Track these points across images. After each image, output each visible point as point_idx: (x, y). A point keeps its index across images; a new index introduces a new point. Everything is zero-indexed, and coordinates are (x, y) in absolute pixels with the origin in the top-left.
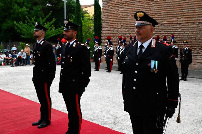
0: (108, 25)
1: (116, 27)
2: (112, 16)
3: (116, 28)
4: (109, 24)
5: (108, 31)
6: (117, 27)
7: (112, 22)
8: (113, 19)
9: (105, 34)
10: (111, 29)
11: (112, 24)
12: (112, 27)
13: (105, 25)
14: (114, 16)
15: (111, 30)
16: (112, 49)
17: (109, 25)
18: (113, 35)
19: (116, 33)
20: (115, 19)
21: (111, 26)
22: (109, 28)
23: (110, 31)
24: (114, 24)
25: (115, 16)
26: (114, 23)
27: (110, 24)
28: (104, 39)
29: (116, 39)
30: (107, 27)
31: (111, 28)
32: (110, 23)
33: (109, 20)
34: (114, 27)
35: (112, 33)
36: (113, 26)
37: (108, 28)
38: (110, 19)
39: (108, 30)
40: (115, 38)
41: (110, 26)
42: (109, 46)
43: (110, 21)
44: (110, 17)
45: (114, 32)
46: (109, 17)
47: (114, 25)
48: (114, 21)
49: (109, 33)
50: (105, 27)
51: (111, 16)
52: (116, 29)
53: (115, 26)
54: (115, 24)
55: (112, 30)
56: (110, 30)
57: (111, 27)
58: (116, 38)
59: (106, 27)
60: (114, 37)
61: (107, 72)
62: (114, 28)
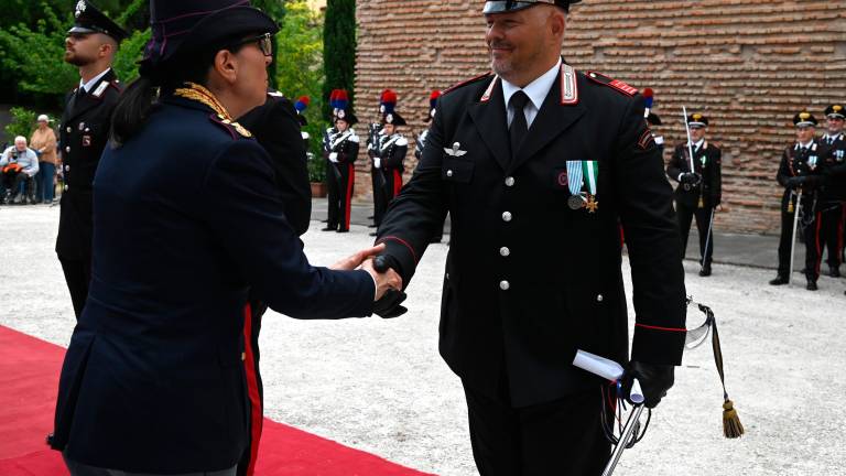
0: (381, 46)
1: (412, 56)
2: (400, 10)
3: (415, 59)
4: (386, 43)
5: (383, 69)
6: (418, 55)
7: (400, 34)
8: (402, 24)
9: (367, 85)
10: (392, 62)
11: (397, 41)
12: (399, 56)
13: (370, 46)
14: (406, 10)
15: (394, 69)
16: (402, 141)
17: (386, 46)
18: (403, 88)
19: (412, 78)
20: (409, 24)
21: (394, 49)
22: (384, 59)
23: (389, 69)
24: (404, 45)
25: (413, 10)
26: (406, 37)
27: (392, 42)
28: (365, 102)
29: (412, 105)
30: (380, 53)
31: (395, 60)
32: (389, 39)
33: (384, 26)
34: (406, 56)
35: (399, 82)
36: (403, 52)
37: (381, 57)
38: (389, 20)
39: (381, 66)
40: (410, 101)
41: (391, 53)
42: (391, 130)
43: (390, 32)
44: (390, 16)
45: (404, 74)
46: (386, 14)
47: (407, 47)
48: (408, 31)
49: (387, 79)
50: (367, 54)
51: (395, 11)
52: (413, 62)
53: (409, 52)
54: (410, 45)
55: (396, 66)
56: (391, 66)
57: (392, 56)
58: (414, 98)
59: (374, 54)
60: (404, 96)
61: (372, 235)
62: (405, 60)
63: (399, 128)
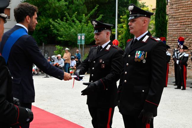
0: (177, 22)
1: (188, 24)
2: (184, 8)
3: (190, 26)
4: (178, 20)
5: (178, 29)
6: (190, 24)
7: (184, 17)
8: (185, 13)
9: (172, 35)
10: (181, 27)
11: (182, 19)
12: (183, 25)
13: (173, 22)
14: (186, 8)
15: (181, 29)
16: (186, 55)
17: (179, 21)
18: (185, 36)
19: (188, 32)
20: (187, 13)
21: (182, 22)
22: (178, 26)
23: (179, 29)
24: (185, 21)
25: (188, 8)
26: (186, 18)
27: (181, 20)
28: (171, 42)
29: (188, 42)
30: (176, 24)
31: (182, 26)
32: (179, 19)
33: (178, 14)
34: (186, 24)
35: (183, 34)
36: (185, 23)
37: (177, 25)
38: (180, 12)
39: (177, 29)
40: (187, 40)
41: (180, 24)
42: (182, 51)
43: (180, 16)
44: (180, 11)
45: (185, 31)
46: (178, 10)
47: (186, 21)
48: (187, 15)
49: (179, 33)
50: (172, 24)
51: (182, 9)
52: (189, 27)
53: (187, 23)
54: (188, 21)
55: (182, 28)
56: (180, 28)
57: (181, 25)
58: (189, 40)
59: (174, 24)
60: (186, 38)
61: (176, 88)
62: (185, 26)
63: (185, 50)
